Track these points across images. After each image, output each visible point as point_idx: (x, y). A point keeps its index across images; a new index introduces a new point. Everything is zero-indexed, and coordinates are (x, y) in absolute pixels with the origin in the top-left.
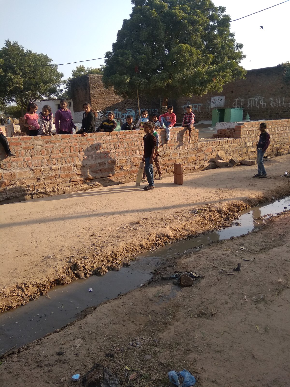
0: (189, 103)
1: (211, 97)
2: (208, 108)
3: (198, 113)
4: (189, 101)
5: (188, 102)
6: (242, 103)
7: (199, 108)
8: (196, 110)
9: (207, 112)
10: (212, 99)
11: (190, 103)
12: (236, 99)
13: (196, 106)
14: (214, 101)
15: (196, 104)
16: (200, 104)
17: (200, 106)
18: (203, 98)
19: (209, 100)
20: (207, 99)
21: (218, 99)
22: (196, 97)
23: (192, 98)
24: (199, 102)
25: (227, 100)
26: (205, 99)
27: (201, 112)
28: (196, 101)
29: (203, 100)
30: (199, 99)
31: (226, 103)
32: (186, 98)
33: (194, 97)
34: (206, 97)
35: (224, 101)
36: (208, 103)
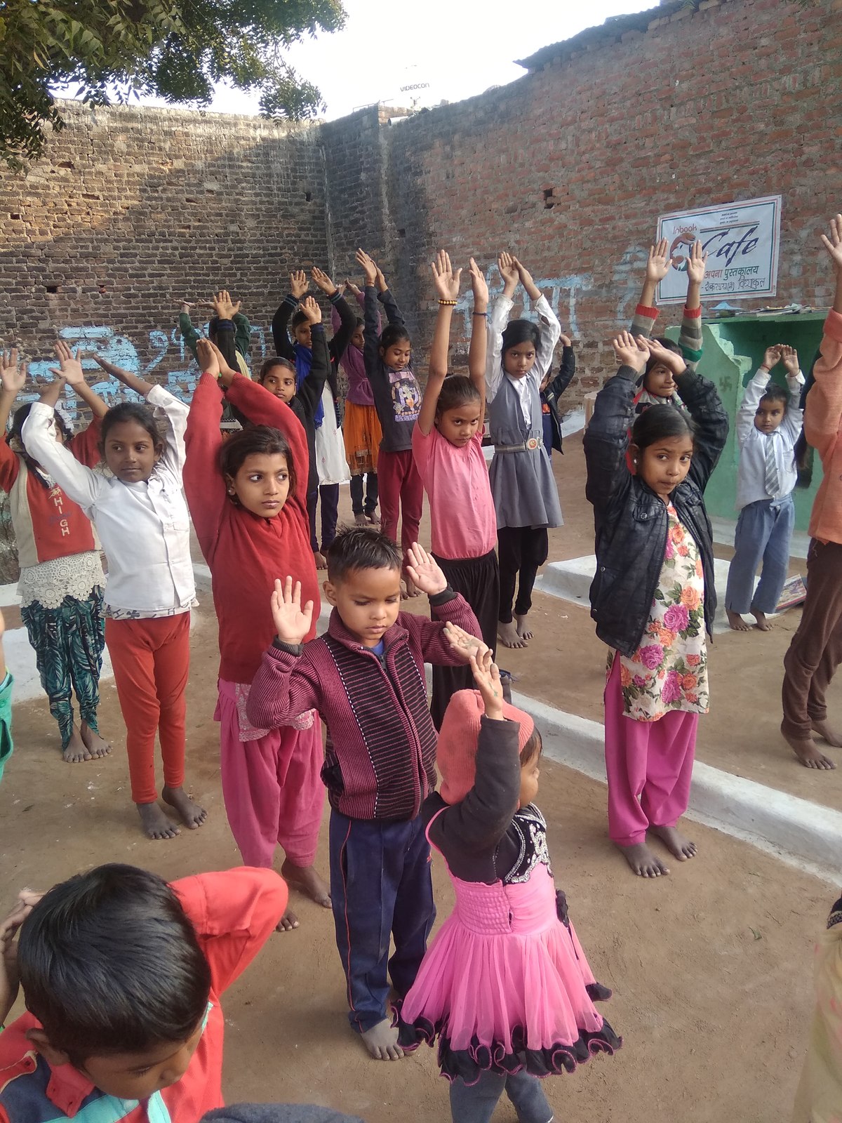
7: (564, 311)
14: (682, 252)
15: (547, 283)
16: (575, 282)
17: (572, 292)
18: (598, 230)
19: (641, 241)
20: (631, 232)
21: (722, 225)
22: (543, 223)
23: (518, 237)
24: (568, 266)
25: (804, 234)
26: (610, 236)
27: (581, 345)
28: (545, 260)
29: (598, 242)
30: (564, 239)
31: (797, 258)
32: (474, 244)
33: (533, 230)
34: (617, 217)
35: (778, 242)
36: (638, 264)
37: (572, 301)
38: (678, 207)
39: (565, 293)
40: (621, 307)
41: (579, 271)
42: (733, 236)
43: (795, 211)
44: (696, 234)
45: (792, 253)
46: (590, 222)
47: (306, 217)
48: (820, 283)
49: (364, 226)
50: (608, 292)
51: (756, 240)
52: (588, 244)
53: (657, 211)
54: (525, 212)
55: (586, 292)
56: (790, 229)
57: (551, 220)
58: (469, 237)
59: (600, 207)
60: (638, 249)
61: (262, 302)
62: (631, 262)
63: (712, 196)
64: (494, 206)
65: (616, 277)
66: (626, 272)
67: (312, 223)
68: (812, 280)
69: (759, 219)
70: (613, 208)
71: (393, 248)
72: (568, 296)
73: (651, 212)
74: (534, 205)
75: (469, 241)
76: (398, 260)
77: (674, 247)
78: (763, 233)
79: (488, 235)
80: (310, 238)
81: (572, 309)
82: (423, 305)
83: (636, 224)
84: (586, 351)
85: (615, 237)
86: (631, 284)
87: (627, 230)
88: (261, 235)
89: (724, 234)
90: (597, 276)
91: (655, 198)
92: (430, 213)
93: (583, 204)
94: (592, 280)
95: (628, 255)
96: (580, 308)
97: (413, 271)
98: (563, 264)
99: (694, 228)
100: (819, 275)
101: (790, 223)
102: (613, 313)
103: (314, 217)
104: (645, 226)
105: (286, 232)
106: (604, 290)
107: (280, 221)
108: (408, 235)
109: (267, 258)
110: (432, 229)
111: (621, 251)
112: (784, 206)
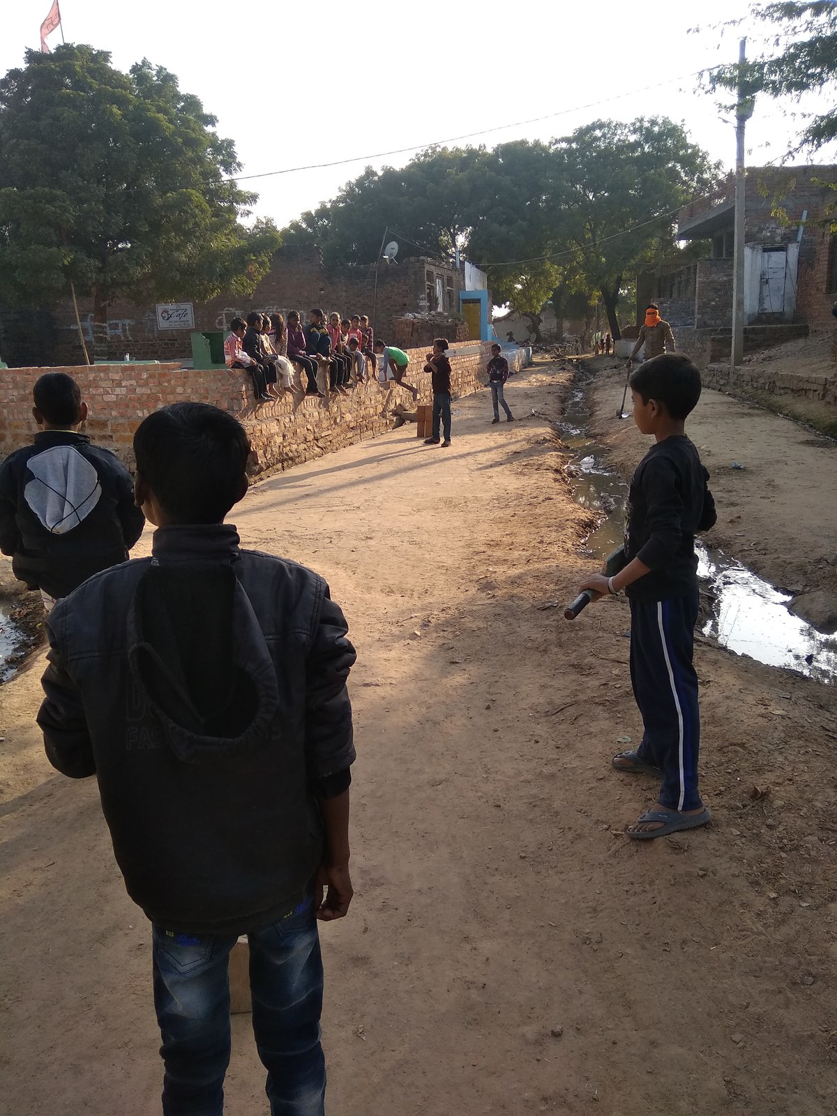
2: (151, 331)
9: (152, 341)
10: (160, 308)
13: (117, 325)
14: (166, 315)
15: (117, 322)
16: (127, 322)
17: (127, 325)
19: (151, 311)
20: (147, 308)
24: (124, 317)
25: (200, 313)
27: (132, 341)
28: (114, 314)
29: (134, 310)
30: (121, 308)
35: (193, 314)
36: (150, 318)
37: (127, 328)
38: (162, 302)
39: (124, 325)
40: (146, 330)
41: (129, 318)
42: (180, 312)
43: (197, 308)
45: (198, 317)
51: (187, 313)
52: (131, 311)
53: (155, 303)
55: (132, 325)
56: (196, 311)
60: (149, 313)
63: (172, 300)
65: (143, 321)
66: (147, 319)
68: (204, 324)
69: (187, 308)
77: (162, 313)
78: (189, 311)
81: (127, 330)
84: (135, 343)
85: (141, 309)
86: (149, 323)
89: (177, 311)
91: (153, 299)
94: (134, 321)
95: (147, 315)
96: (130, 330)
98: (121, 316)
99: (167, 309)
102: (143, 332)
104: (151, 307)
106: (139, 325)
111: (144, 313)
112: (193, 305)
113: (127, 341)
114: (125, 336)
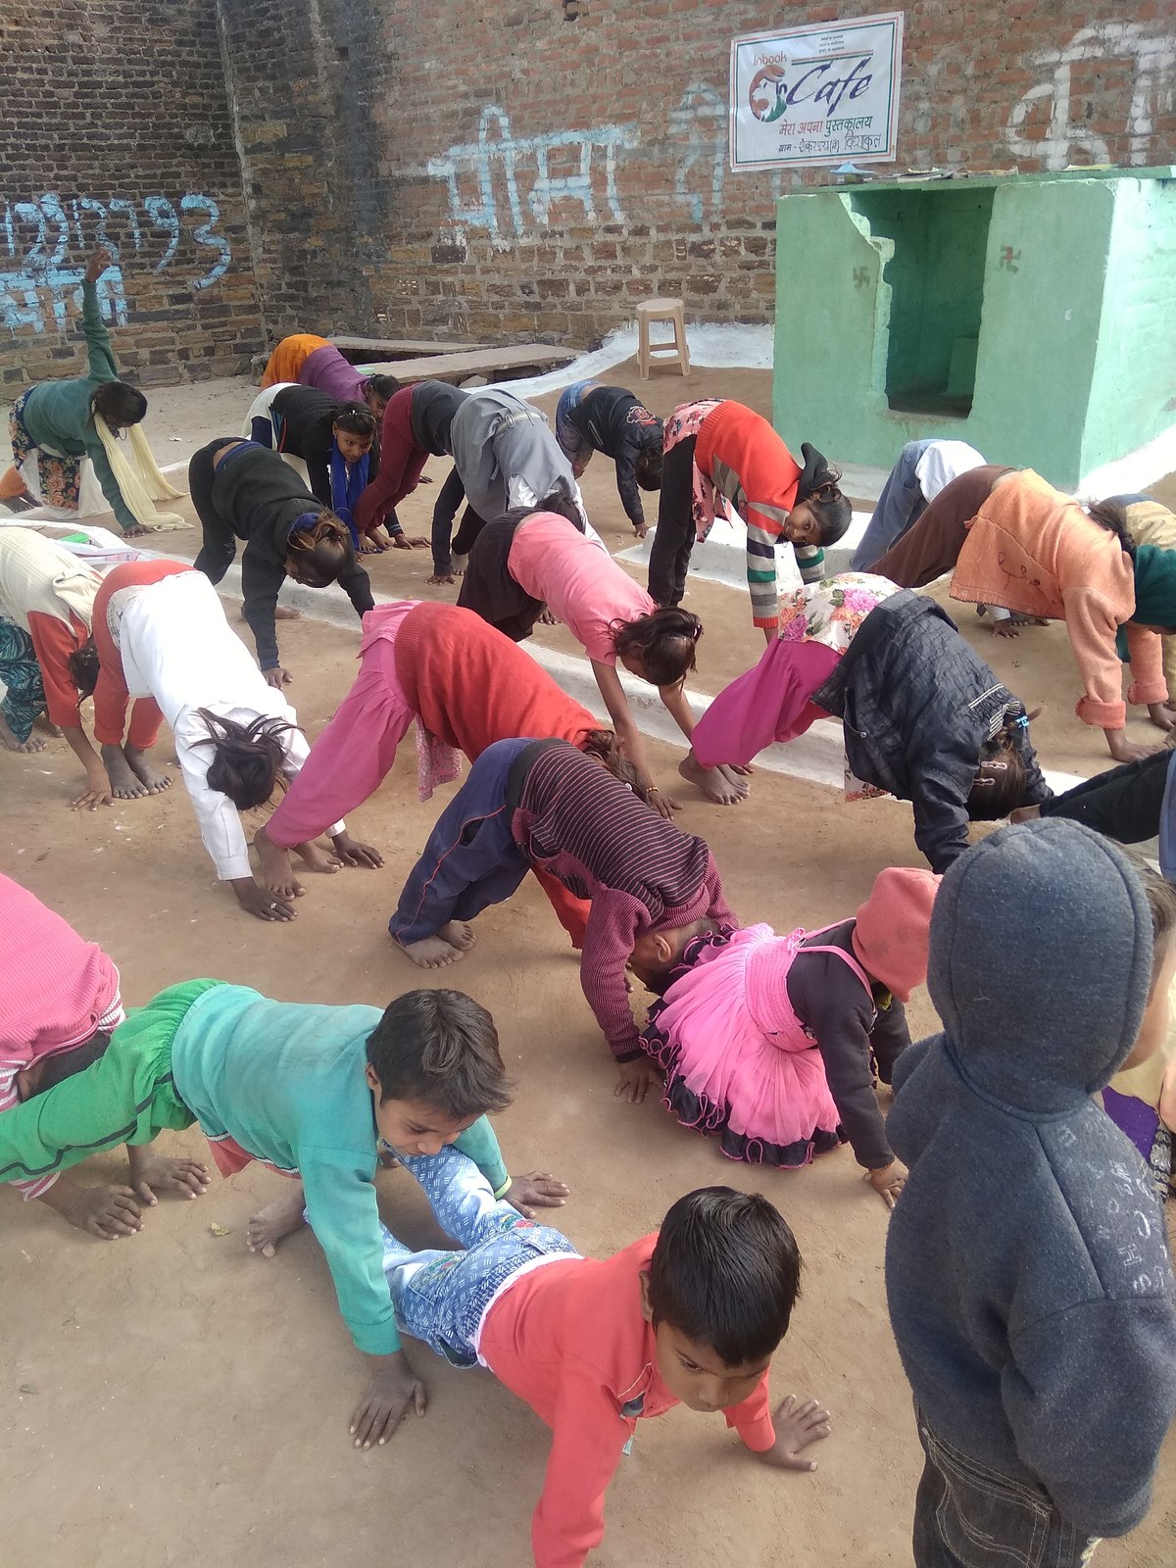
0: (493, 120)
1: (727, 33)
2: (699, 181)
3: (600, 238)
4: (498, 101)
5: (492, 110)
6: (1139, 106)
7: (599, 181)
8: (573, 207)
9: (698, 229)
10: (747, 57)
11: (504, 122)
12: (1062, 43)
13: (574, 152)
14: (768, 92)
15: (572, 137)
16: (614, 136)
17: (610, 151)
18: (644, 56)
19: (708, 75)
20: (692, 62)
21: (823, 54)
22: (563, 43)
23: (525, 64)
24: (601, 111)
25: (933, 70)
26: (663, 66)
27: (625, 232)
28: (569, 100)
29: (645, 75)
30: (594, 69)
31: (924, 106)
32: (458, 73)
33: (548, 53)
34: (672, 37)
35: (898, 81)
36: (704, 111)
37: (611, 165)
38: (760, 25)
39: (600, 152)
40: (681, 175)
41: (620, 119)
42: (838, 71)
43: (922, 38)
44: (786, 66)
45: (918, 98)
46: (633, 45)
47: (185, 23)
48: (954, 141)
49: (281, 42)
50: (663, 151)
51: (869, 78)
52: (630, 78)
53: (730, 30)
54: (533, 25)
55: (631, 153)
56: (915, 62)
57: (575, 40)
58: (450, 63)
59: (648, 21)
60: (703, 87)
61: (128, 161)
62: (693, 107)
63: (808, 9)
64: (486, 15)
65: (673, 130)
66: (687, 122)
67: (199, 35)
68: (943, 137)
69: (873, 46)
70: (666, 23)
71: (331, 77)
72: (604, 156)
73: (722, 31)
74: (548, 15)
75: (450, 68)
76: (339, 97)
77: (755, 85)
78: (879, 68)
79: (479, 59)
80: (195, 58)
81: (611, 177)
82: (383, 168)
83: (700, 49)
84: (633, 241)
85: (669, 69)
86: (694, 140)
87: (687, 57)
88: (119, 51)
89: (824, 68)
90: (647, 127)
91: (726, 9)
92: (386, 22)
93: (622, 16)
94: (639, 133)
95: (690, 97)
96: (622, 176)
97: (364, 114)
98: (595, 107)
99: (782, 57)
100: (953, 131)
101: (915, 54)
102: (670, 183)
103: (200, 24)
104: (713, 53)
105: (157, 48)
106: (656, 149)
107: (147, 30)
108: (353, 56)
109: (131, 90)
110: (391, 48)
111: (680, 89)
112: (907, 28)
113: (609, 230)
114: (601, 208)
